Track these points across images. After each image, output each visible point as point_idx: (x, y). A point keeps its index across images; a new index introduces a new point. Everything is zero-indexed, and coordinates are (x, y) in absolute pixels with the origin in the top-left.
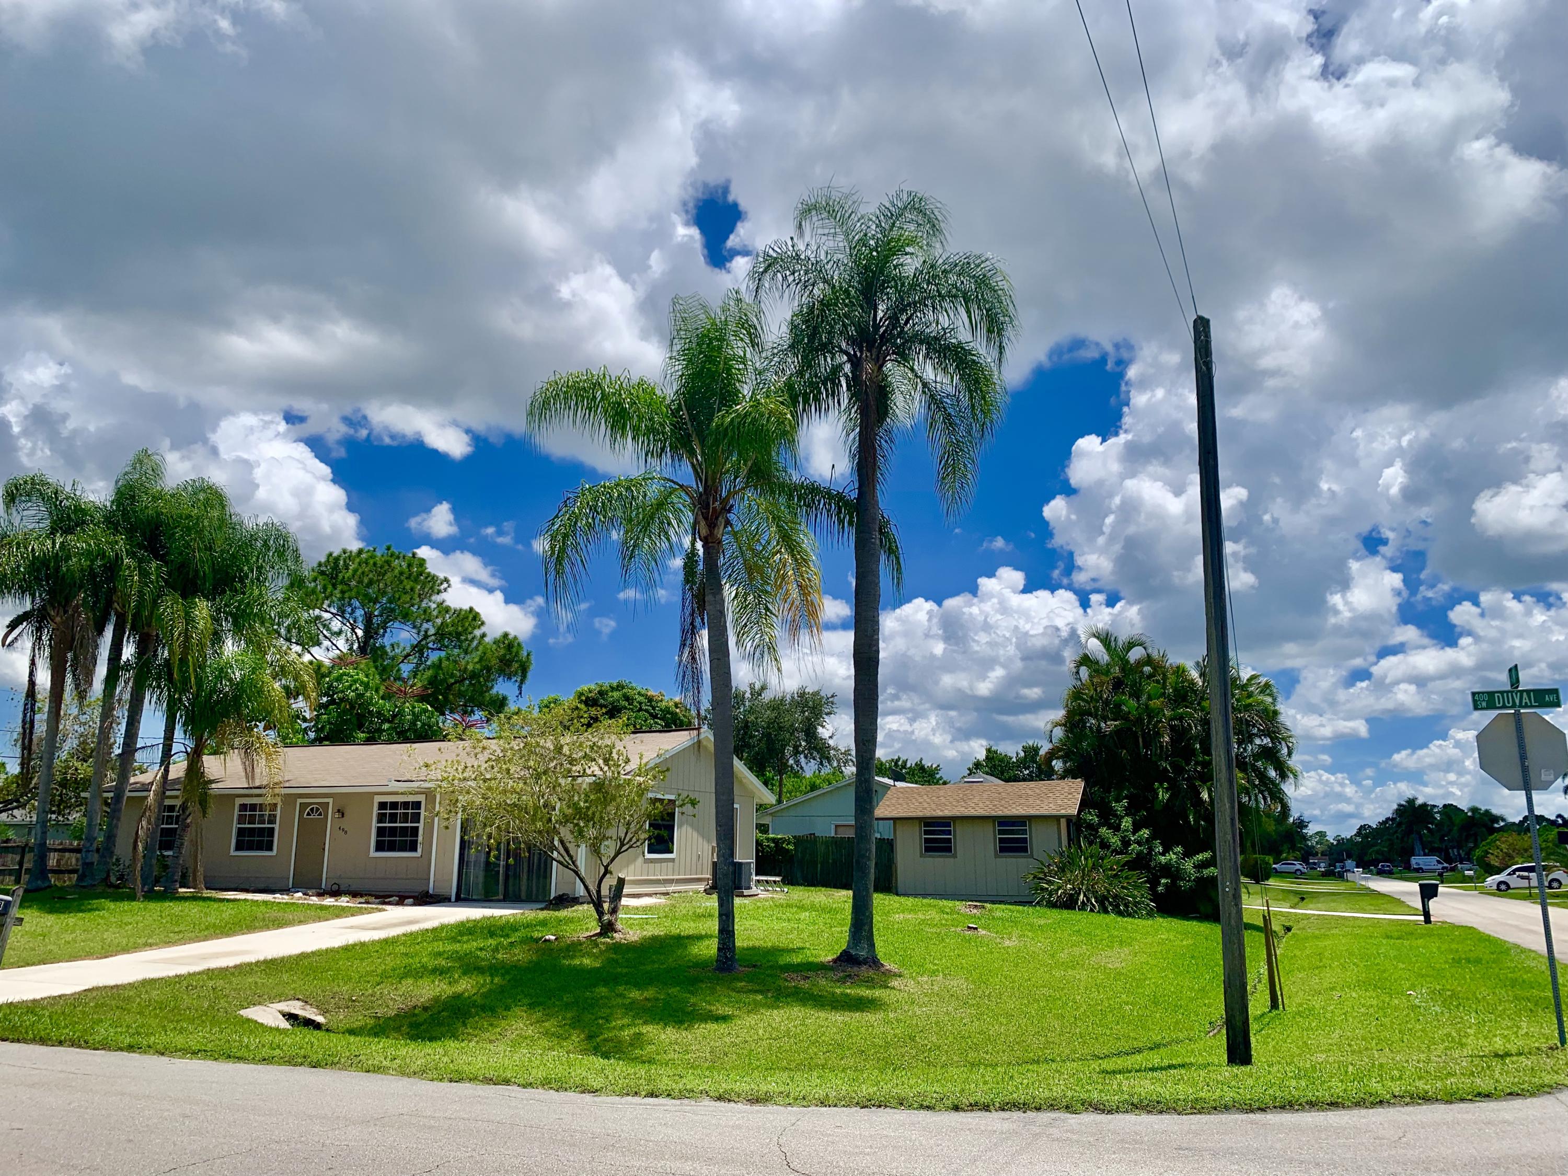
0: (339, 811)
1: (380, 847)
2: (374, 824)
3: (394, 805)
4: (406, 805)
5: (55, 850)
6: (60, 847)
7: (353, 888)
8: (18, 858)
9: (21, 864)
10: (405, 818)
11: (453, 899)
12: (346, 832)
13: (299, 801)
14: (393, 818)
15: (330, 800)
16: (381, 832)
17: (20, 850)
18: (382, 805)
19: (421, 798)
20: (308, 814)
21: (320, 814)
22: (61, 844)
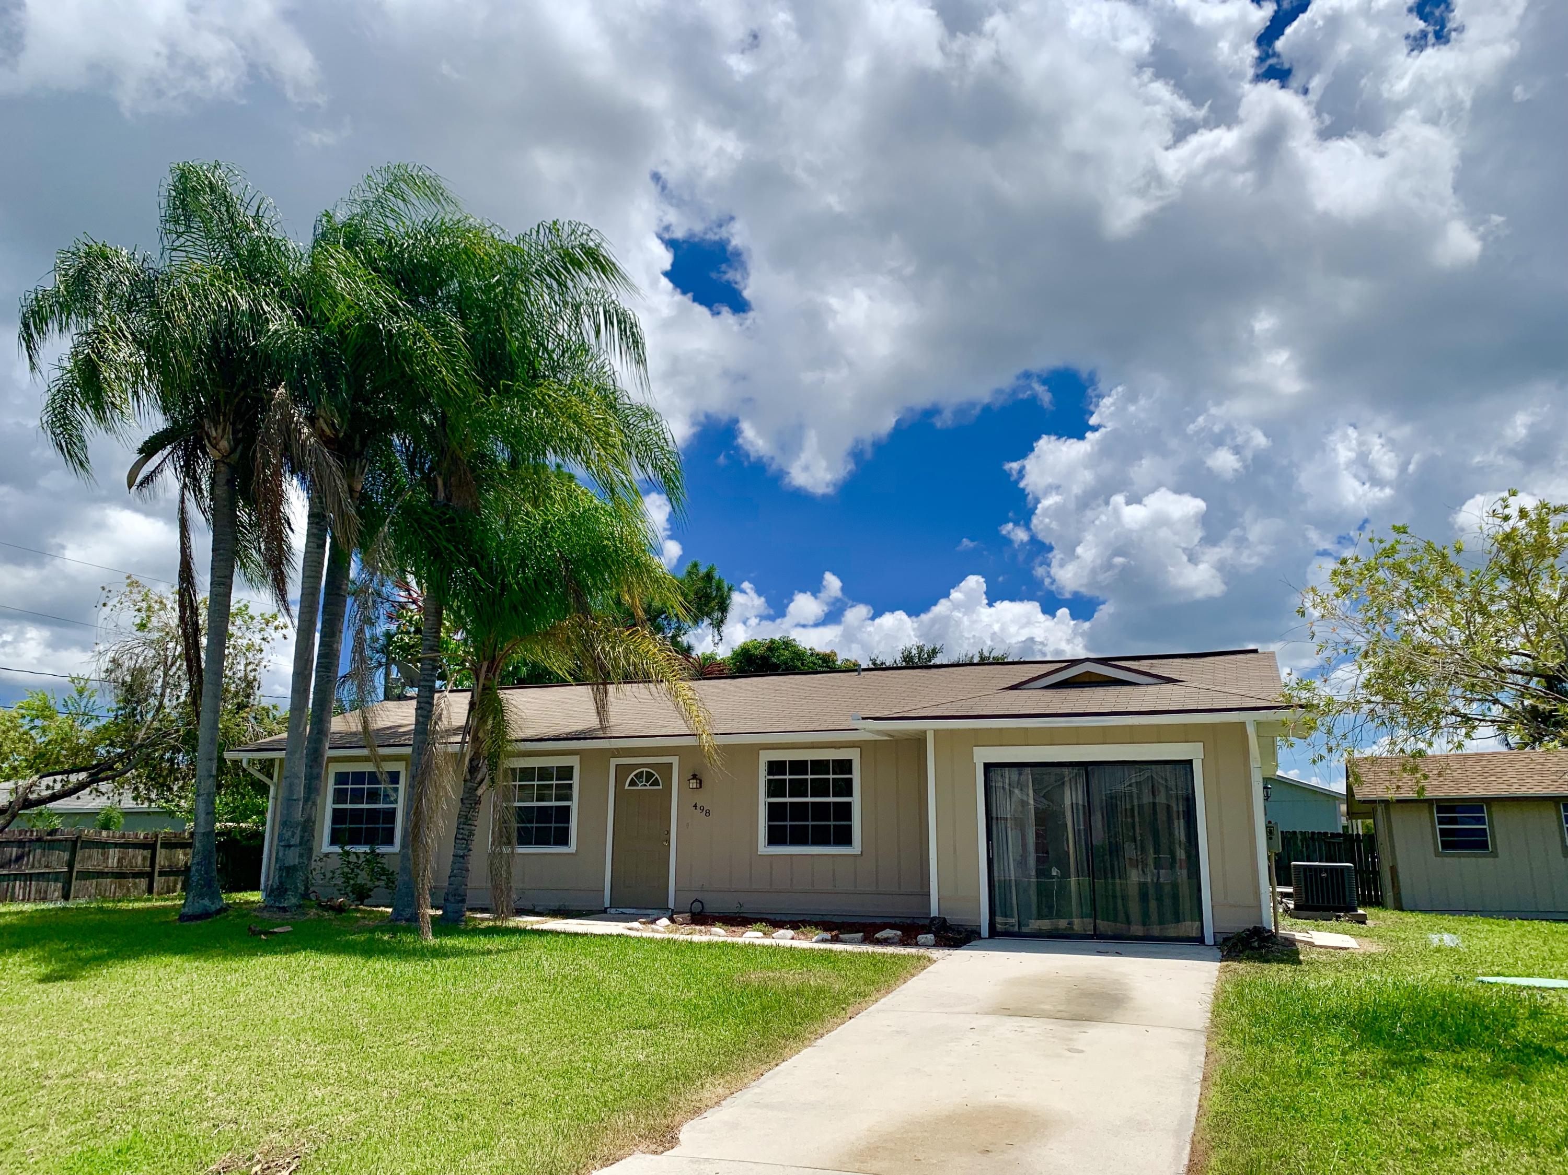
0: (694, 777)
1: (775, 837)
2: (763, 800)
3: (798, 766)
4: (820, 766)
5: (116, 845)
6: (122, 841)
7: (731, 907)
8: (66, 856)
9: (71, 865)
10: (820, 788)
11: (985, 932)
12: (708, 813)
13: (614, 762)
14: (798, 788)
15: (675, 760)
16: (775, 811)
17: (69, 844)
18: (775, 767)
19: (853, 755)
20: (633, 783)
21: (656, 783)
22: (123, 836)
